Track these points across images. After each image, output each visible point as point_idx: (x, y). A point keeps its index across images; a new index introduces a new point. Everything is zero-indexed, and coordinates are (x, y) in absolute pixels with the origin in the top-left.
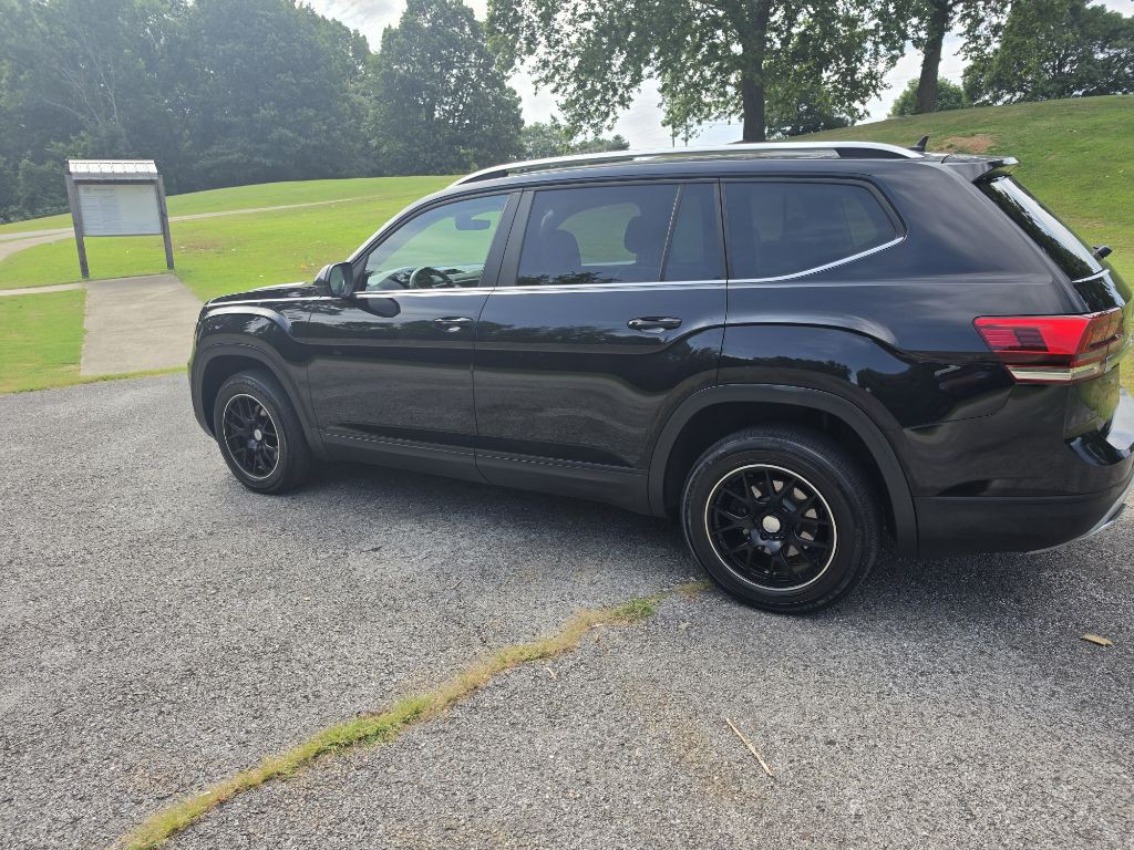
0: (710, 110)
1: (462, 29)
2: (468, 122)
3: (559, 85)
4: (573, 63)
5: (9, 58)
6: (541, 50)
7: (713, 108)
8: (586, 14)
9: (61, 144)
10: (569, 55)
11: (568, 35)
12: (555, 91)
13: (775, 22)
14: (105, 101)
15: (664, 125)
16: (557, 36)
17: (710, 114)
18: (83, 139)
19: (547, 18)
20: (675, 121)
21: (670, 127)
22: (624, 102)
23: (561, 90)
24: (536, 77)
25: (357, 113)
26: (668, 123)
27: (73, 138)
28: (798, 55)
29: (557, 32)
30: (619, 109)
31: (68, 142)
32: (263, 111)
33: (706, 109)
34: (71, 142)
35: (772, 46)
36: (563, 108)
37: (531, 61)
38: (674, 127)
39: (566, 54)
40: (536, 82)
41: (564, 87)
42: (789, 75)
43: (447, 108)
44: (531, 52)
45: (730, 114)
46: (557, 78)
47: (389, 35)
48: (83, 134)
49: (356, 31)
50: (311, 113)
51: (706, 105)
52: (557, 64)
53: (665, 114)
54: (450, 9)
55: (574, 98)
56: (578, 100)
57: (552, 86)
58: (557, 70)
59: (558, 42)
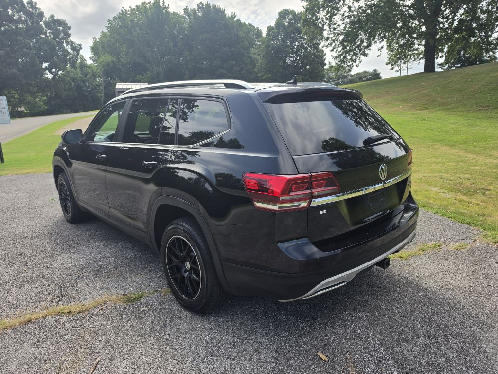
0: (410, 57)
3: (334, 48)
4: (342, 37)
5: (126, 44)
7: (412, 56)
8: (349, 16)
9: (140, 77)
10: (339, 34)
11: (339, 26)
13: (446, 14)
14: (157, 60)
15: (387, 64)
16: (334, 26)
17: (410, 59)
18: (147, 74)
19: (330, 19)
20: (392, 62)
21: (390, 65)
22: (365, 55)
23: (335, 50)
25: (253, 62)
26: (389, 63)
27: (145, 74)
28: (457, 30)
29: (335, 24)
30: (363, 58)
31: (143, 75)
32: (215, 62)
33: (409, 57)
34: (144, 75)
35: (444, 26)
36: (336, 58)
38: (392, 65)
41: (336, 49)
42: (452, 40)
43: (292, 59)
45: (420, 59)
46: (333, 44)
47: (270, 29)
48: (148, 72)
49: (258, 28)
50: (234, 63)
51: (409, 55)
52: (334, 38)
53: (388, 59)
54: (297, 16)
55: (341, 53)
56: (342, 54)
57: (330, 48)
58: (334, 41)
59: (334, 29)
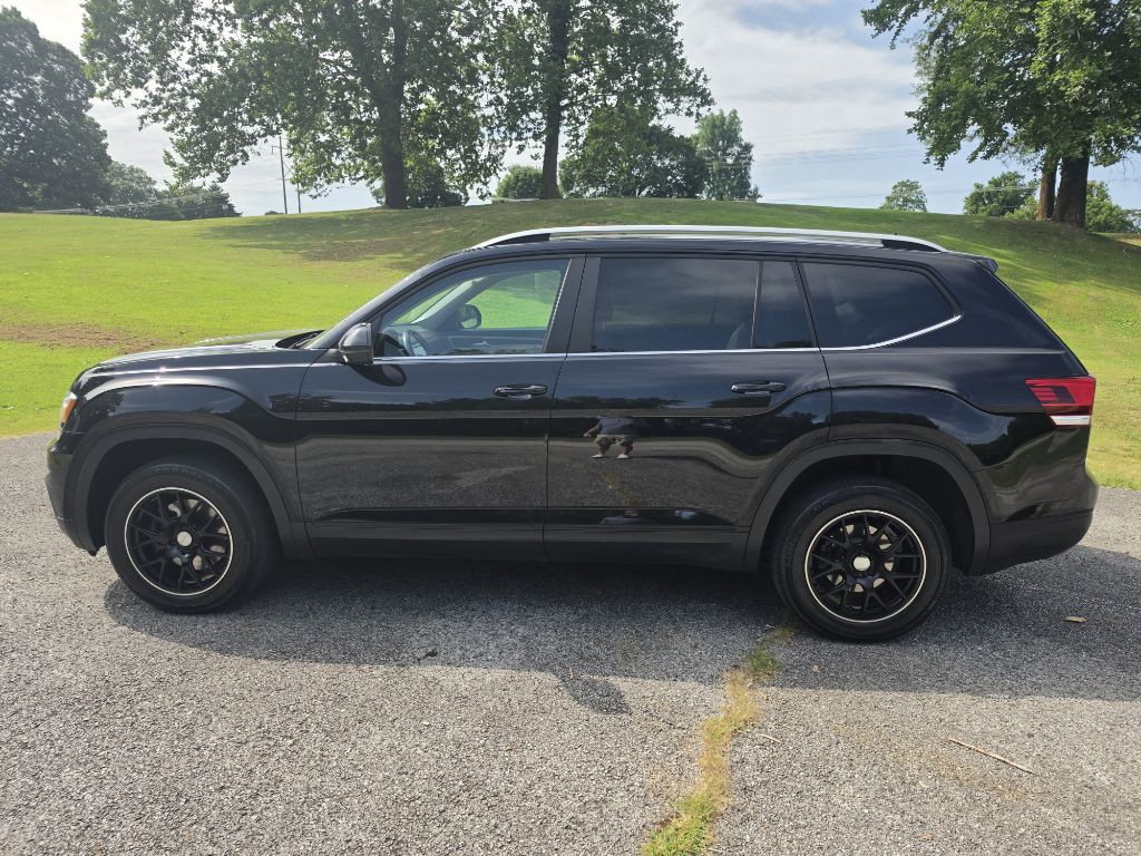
1: (23, 46)
2: (32, 151)
3: (175, 124)
4: (192, 104)
6: (153, 85)
8: (206, 56)
10: (187, 95)
11: (187, 74)
12: (170, 129)
15: (292, 182)
16: (173, 73)
20: (304, 180)
21: (299, 184)
23: (177, 129)
24: (143, 111)
26: (297, 180)
29: (173, 68)
37: (138, 94)
38: (302, 185)
39: (183, 94)
40: (143, 118)
41: (181, 127)
44: (140, 85)
46: (172, 116)
52: (172, 102)
57: (165, 124)
59: (174, 79)
